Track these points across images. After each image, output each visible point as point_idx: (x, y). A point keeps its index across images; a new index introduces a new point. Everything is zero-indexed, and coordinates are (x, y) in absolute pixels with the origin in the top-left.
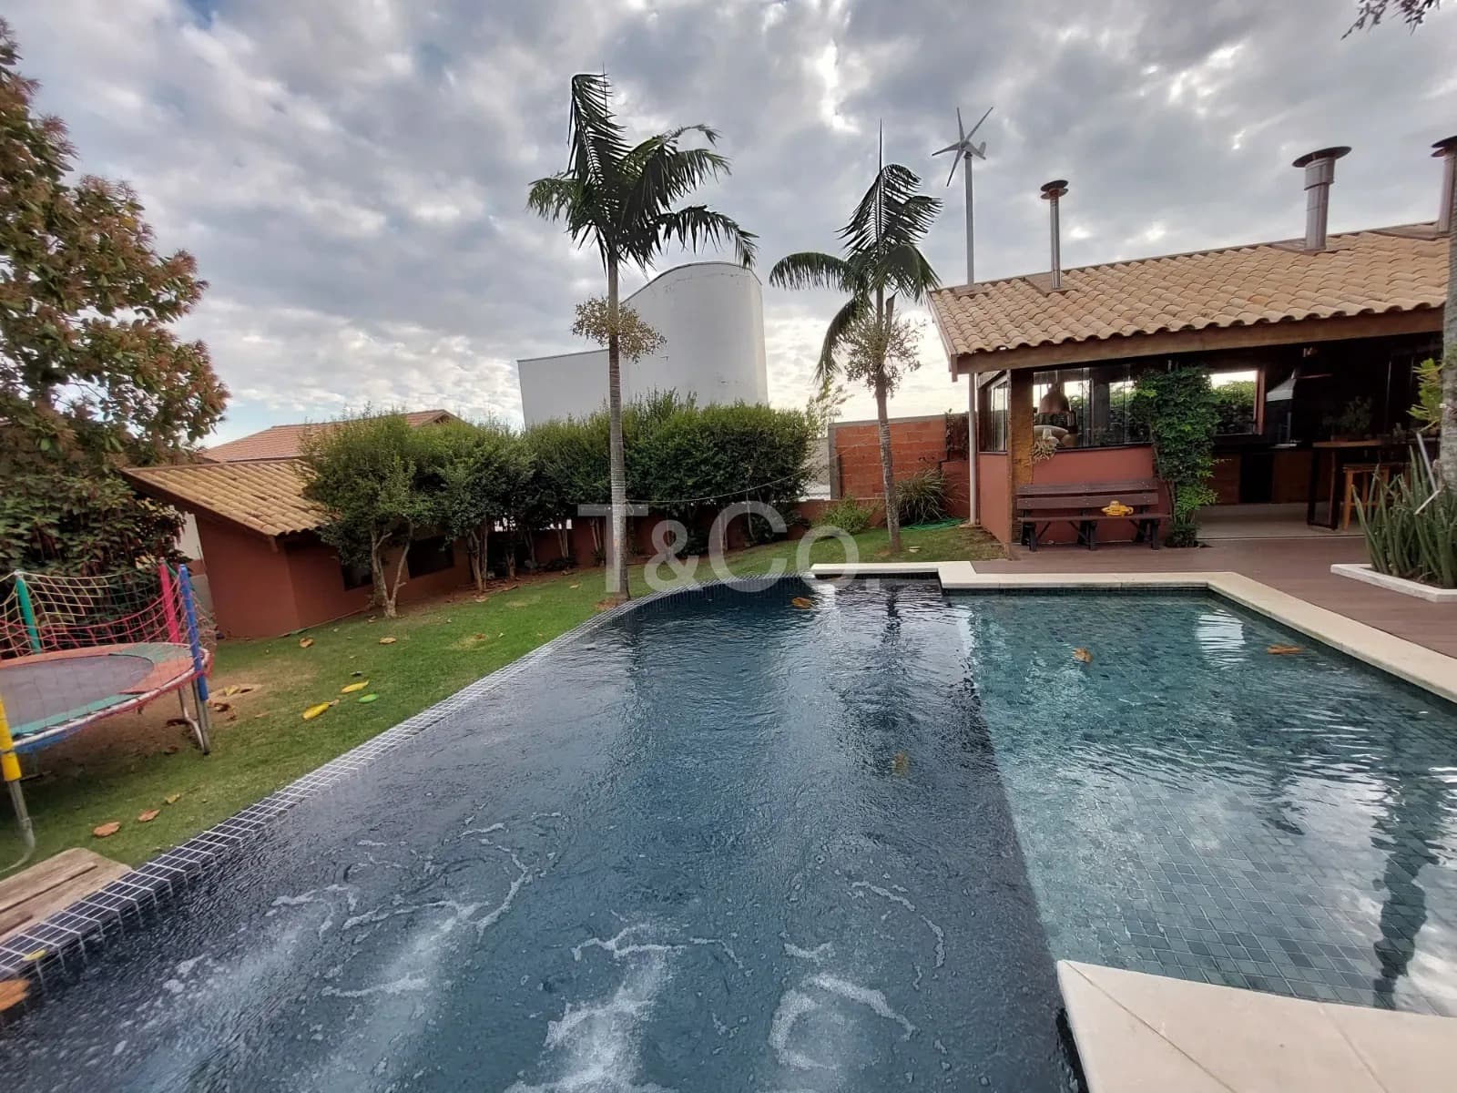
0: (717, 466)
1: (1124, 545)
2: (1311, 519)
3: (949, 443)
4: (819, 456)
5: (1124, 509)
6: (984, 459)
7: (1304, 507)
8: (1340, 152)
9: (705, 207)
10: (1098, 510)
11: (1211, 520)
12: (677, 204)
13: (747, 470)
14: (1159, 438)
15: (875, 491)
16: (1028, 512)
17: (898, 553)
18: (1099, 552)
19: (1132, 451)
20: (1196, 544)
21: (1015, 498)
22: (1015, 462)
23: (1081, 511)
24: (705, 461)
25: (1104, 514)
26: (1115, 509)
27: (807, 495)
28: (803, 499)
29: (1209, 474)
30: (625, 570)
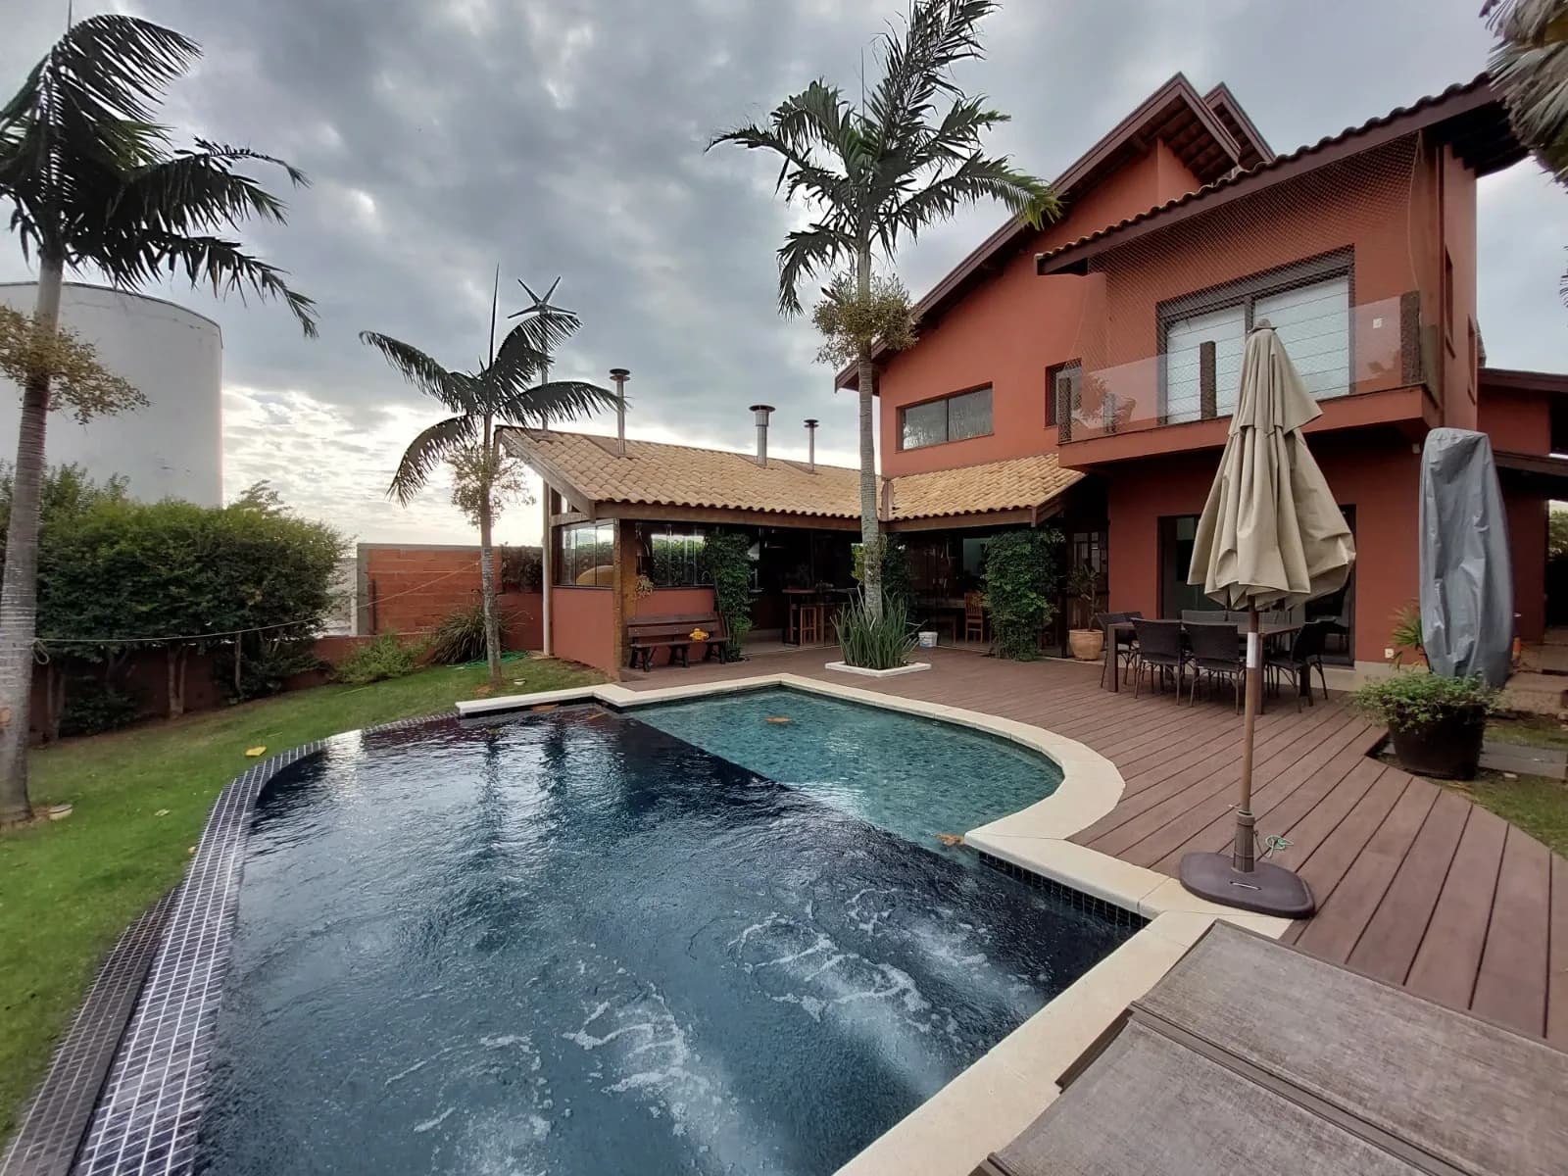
0: (197, 589)
1: (697, 663)
2: (785, 640)
3: (505, 576)
4: (345, 582)
5: (704, 635)
6: (558, 593)
7: (780, 631)
8: (772, 409)
9: (238, 245)
10: (686, 636)
11: (749, 641)
12: (196, 228)
13: (252, 596)
14: (721, 582)
15: (418, 624)
16: (635, 639)
17: (500, 687)
18: (692, 668)
19: (699, 592)
20: (741, 659)
21: (625, 629)
22: (624, 597)
23: (673, 637)
24: (178, 582)
25: (691, 639)
26: (698, 635)
27: (325, 630)
28: (319, 635)
29: (748, 609)
30: (24, 762)
